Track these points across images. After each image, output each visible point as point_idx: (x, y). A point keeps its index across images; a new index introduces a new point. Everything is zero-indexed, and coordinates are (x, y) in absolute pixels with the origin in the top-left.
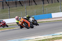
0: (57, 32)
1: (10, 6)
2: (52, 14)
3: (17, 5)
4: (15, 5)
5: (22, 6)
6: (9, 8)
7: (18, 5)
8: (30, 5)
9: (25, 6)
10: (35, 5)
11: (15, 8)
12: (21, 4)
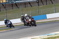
0: (52, 32)
1: (6, 8)
2: (47, 15)
3: (13, 7)
4: (12, 8)
5: (18, 8)
6: (6, 10)
7: (15, 7)
8: (25, 7)
9: (21, 8)
10: (31, 7)
11: (12, 10)
12: (17, 6)
